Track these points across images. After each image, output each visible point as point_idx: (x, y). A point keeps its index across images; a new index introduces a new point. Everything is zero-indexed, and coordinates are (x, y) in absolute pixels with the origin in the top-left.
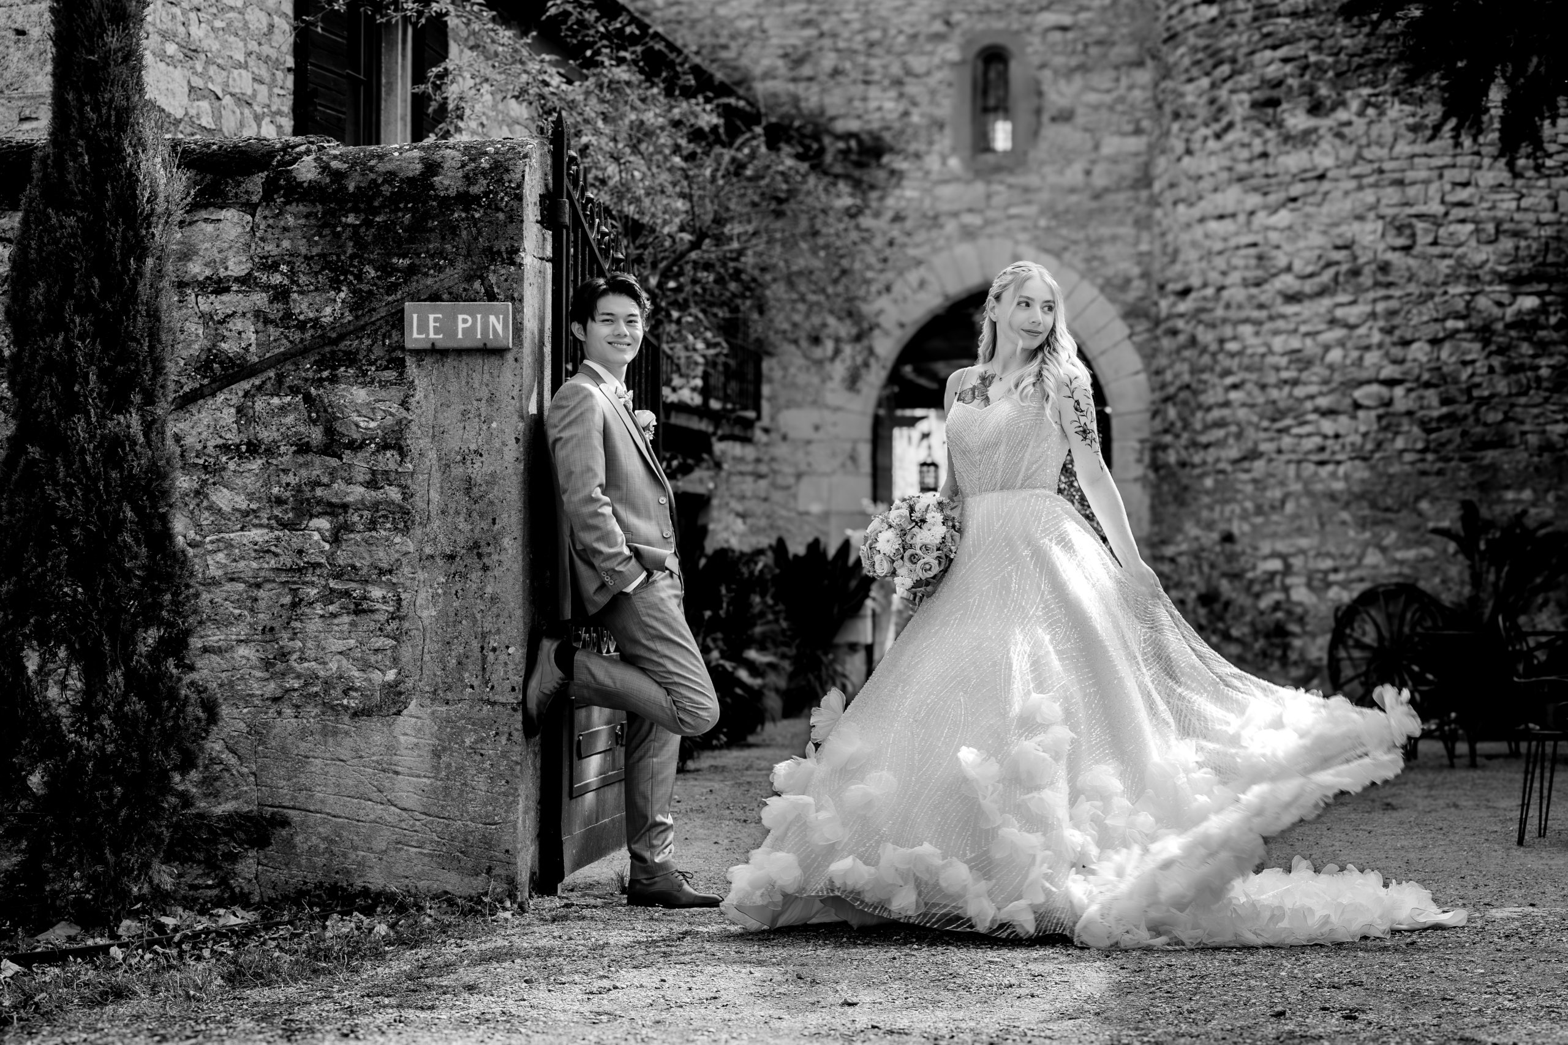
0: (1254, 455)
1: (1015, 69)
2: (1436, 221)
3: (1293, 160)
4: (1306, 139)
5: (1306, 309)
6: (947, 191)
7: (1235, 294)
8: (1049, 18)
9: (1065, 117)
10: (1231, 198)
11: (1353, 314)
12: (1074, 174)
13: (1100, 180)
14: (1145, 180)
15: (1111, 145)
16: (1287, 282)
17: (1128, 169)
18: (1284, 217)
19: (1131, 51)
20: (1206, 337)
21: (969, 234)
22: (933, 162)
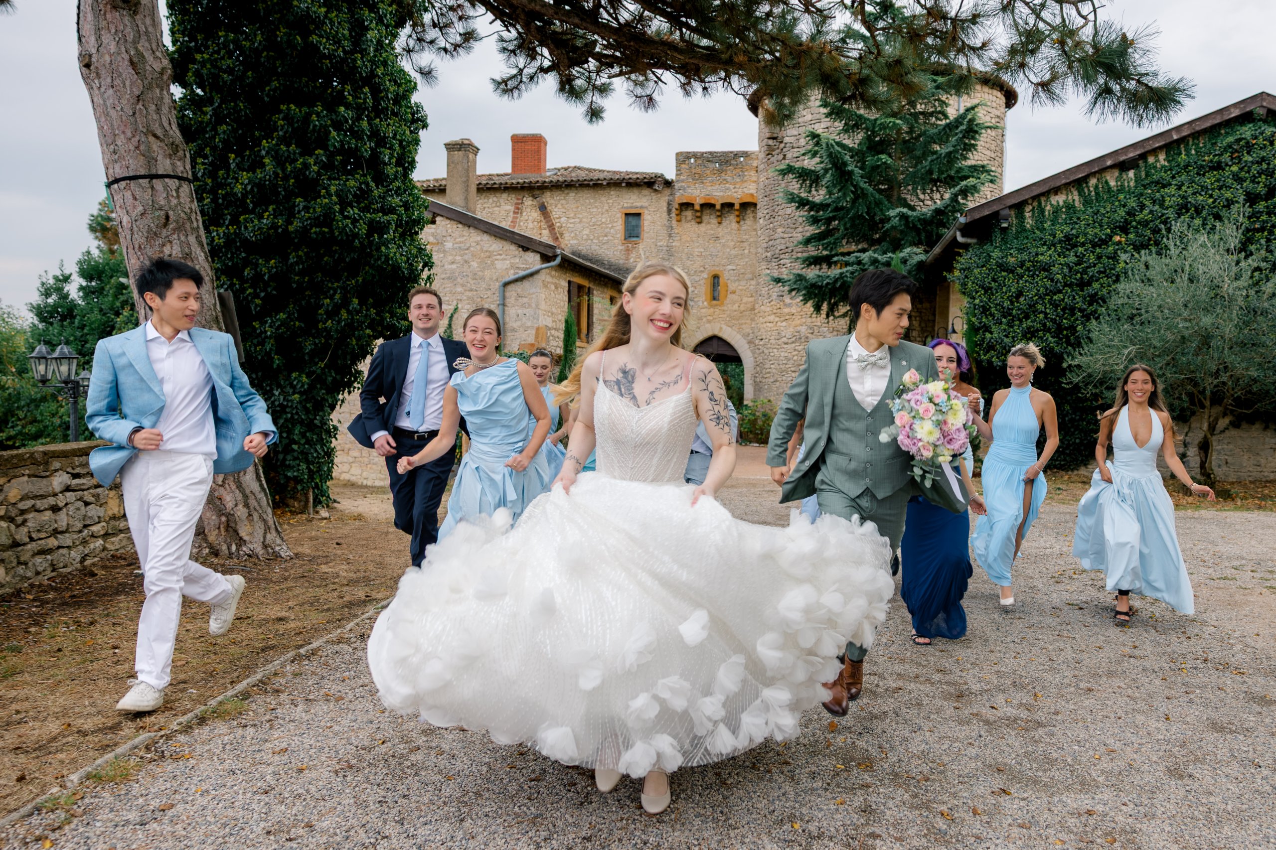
0: (776, 381)
1: (721, 280)
2: (819, 327)
3: (786, 310)
4: (789, 305)
5: (789, 346)
6: (704, 311)
7: (773, 341)
8: (730, 267)
9: (734, 292)
10: (772, 318)
11: (800, 348)
12: (736, 307)
13: (742, 308)
14: (753, 309)
15: (745, 300)
16: (784, 340)
17: (749, 306)
18: (784, 324)
19: (750, 276)
20: (766, 351)
21: (709, 322)
22: (700, 304)
